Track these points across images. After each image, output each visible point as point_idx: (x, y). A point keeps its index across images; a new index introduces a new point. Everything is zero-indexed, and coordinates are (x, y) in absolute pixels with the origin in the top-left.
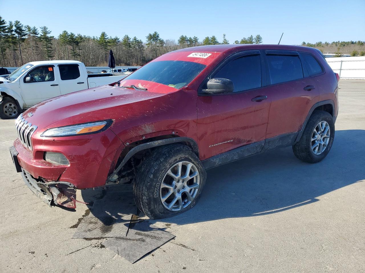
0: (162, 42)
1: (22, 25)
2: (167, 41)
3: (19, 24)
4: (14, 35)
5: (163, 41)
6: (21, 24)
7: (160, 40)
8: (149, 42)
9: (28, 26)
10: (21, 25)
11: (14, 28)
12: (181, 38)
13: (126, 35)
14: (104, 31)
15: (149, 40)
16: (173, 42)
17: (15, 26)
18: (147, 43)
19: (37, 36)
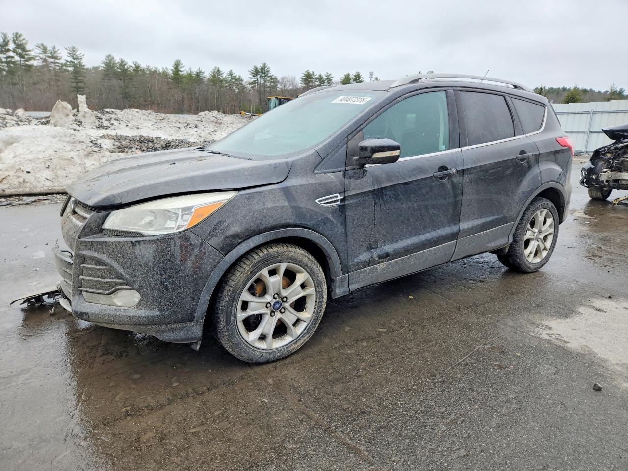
0: (274, 81)
1: (27, 41)
2: (283, 79)
3: (21, 38)
4: (13, 57)
5: (276, 79)
6: (24, 39)
7: (271, 76)
8: (254, 80)
9: (42, 45)
10: (24, 41)
11: (11, 46)
12: (305, 75)
13: (216, 67)
14: (178, 59)
15: (254, 76)
16: (292, 81)
17: (14, 42)
18: (251, 81)
19: (57, 63)
